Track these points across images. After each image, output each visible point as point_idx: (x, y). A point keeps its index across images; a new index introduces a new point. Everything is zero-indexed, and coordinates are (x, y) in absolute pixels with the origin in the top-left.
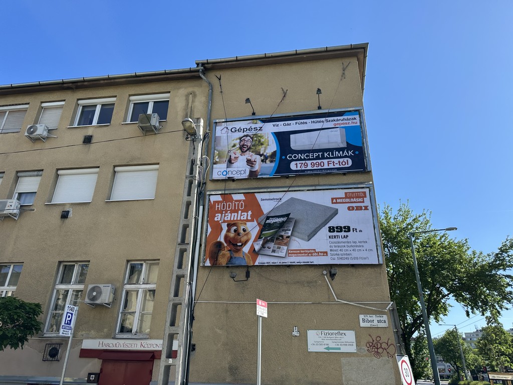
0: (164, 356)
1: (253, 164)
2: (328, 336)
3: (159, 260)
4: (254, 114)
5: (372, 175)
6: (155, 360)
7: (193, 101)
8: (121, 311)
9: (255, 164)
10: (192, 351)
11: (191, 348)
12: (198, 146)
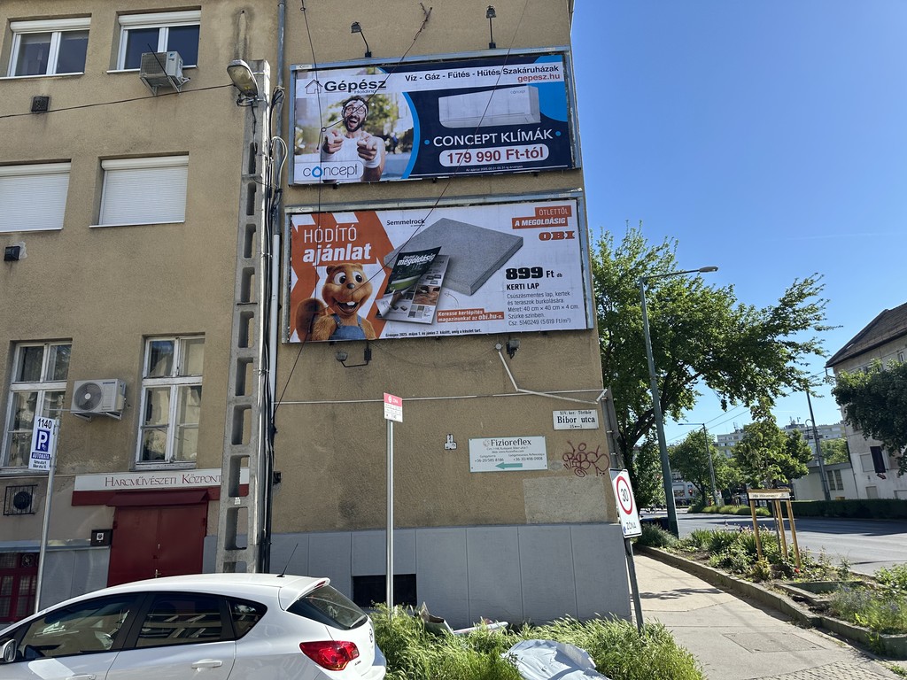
0: (224, 494)
1: (371, 155)
2: (503, 447)
3: (203, 334)
4: (368, 55)
5: (582, 176)
6: (210, 503)
7: (248, 28)
8: (141, 424)
9: (374, 155)
10: (275, 483)
11: (273, 479)
12: (262, 117)
